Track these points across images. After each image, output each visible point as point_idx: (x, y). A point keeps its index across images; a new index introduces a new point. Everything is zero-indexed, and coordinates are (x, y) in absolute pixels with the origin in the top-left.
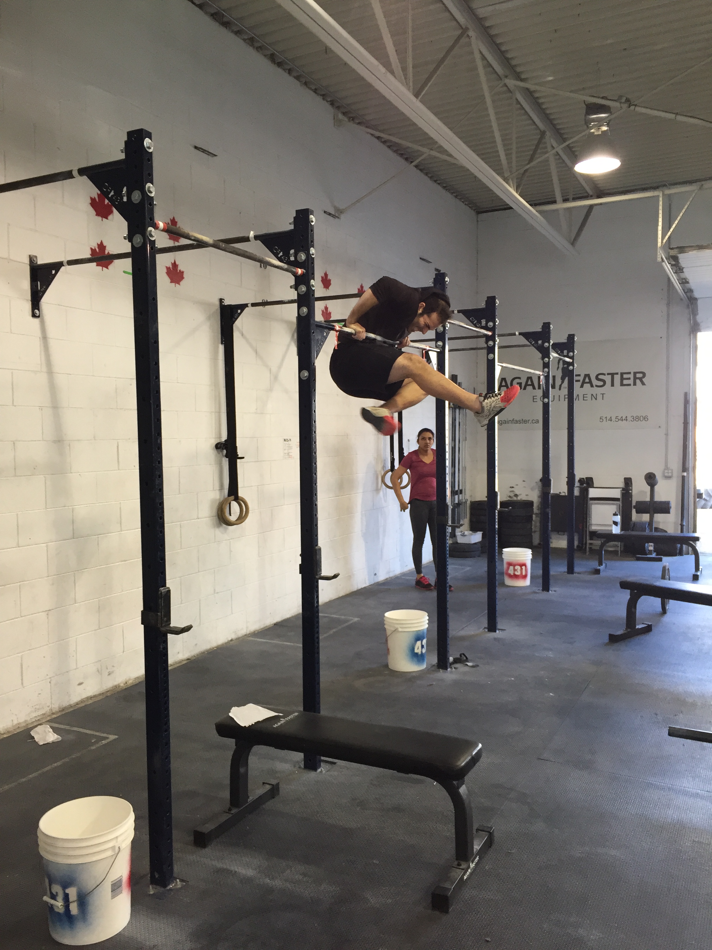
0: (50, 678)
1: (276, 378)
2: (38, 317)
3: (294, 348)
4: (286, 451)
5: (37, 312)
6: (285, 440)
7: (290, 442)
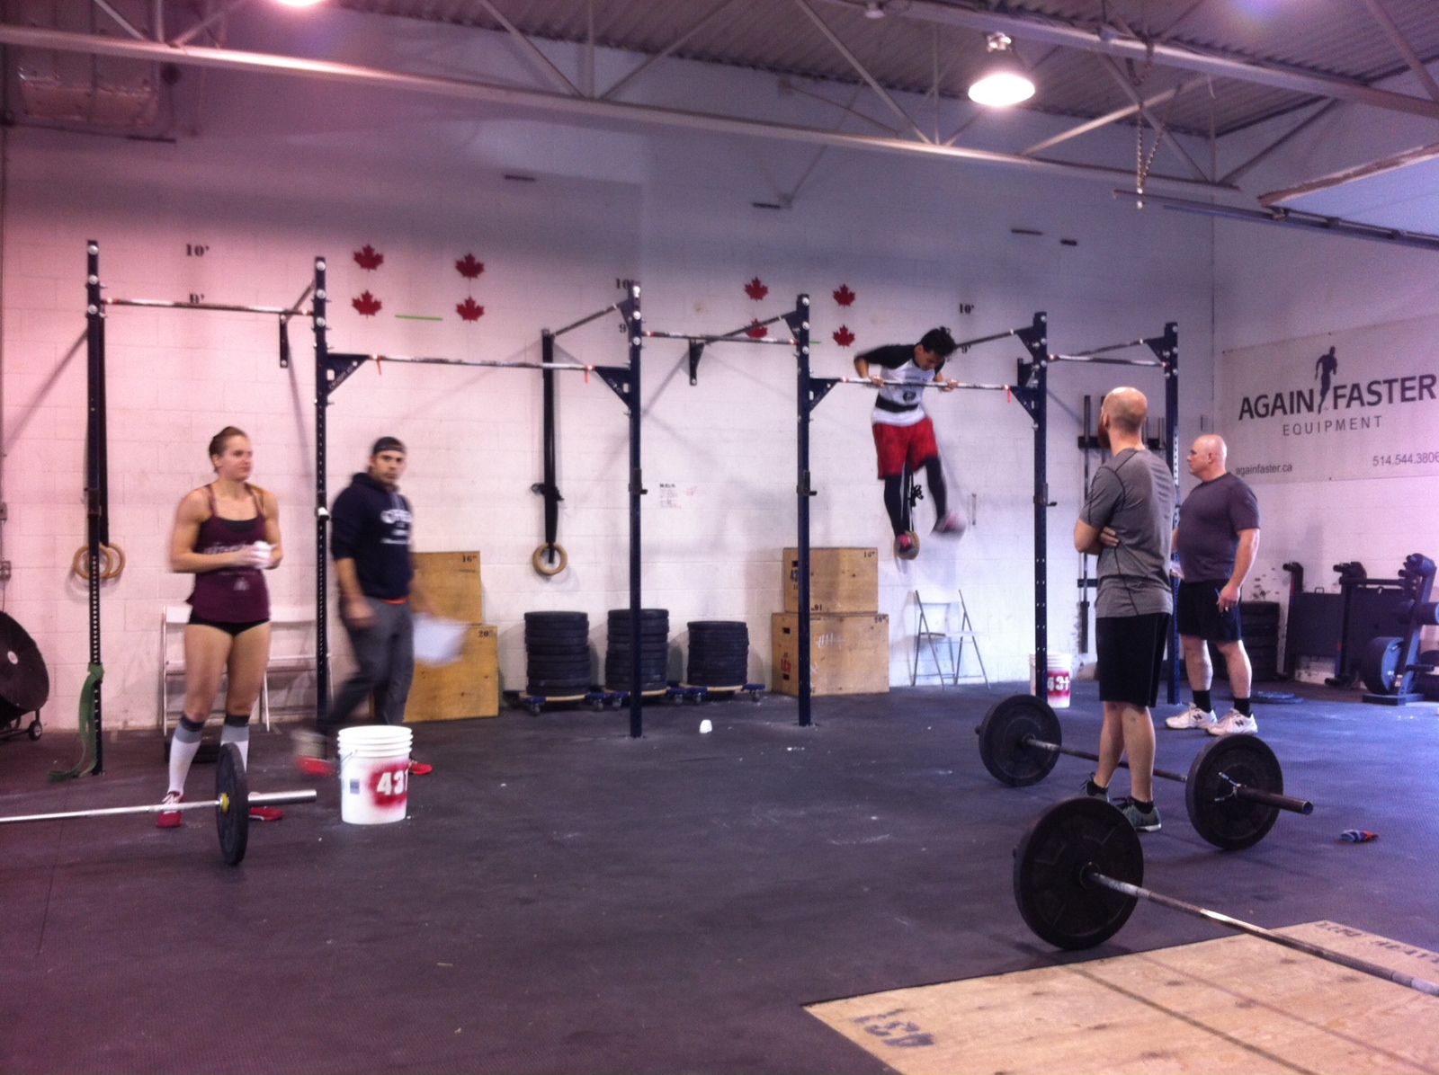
1: (646, 412)
2: (286, 366)
3: (684, 376)
4: (665, 499)
5: (284, 362)
6: (662, 486)
7: (672, 488)
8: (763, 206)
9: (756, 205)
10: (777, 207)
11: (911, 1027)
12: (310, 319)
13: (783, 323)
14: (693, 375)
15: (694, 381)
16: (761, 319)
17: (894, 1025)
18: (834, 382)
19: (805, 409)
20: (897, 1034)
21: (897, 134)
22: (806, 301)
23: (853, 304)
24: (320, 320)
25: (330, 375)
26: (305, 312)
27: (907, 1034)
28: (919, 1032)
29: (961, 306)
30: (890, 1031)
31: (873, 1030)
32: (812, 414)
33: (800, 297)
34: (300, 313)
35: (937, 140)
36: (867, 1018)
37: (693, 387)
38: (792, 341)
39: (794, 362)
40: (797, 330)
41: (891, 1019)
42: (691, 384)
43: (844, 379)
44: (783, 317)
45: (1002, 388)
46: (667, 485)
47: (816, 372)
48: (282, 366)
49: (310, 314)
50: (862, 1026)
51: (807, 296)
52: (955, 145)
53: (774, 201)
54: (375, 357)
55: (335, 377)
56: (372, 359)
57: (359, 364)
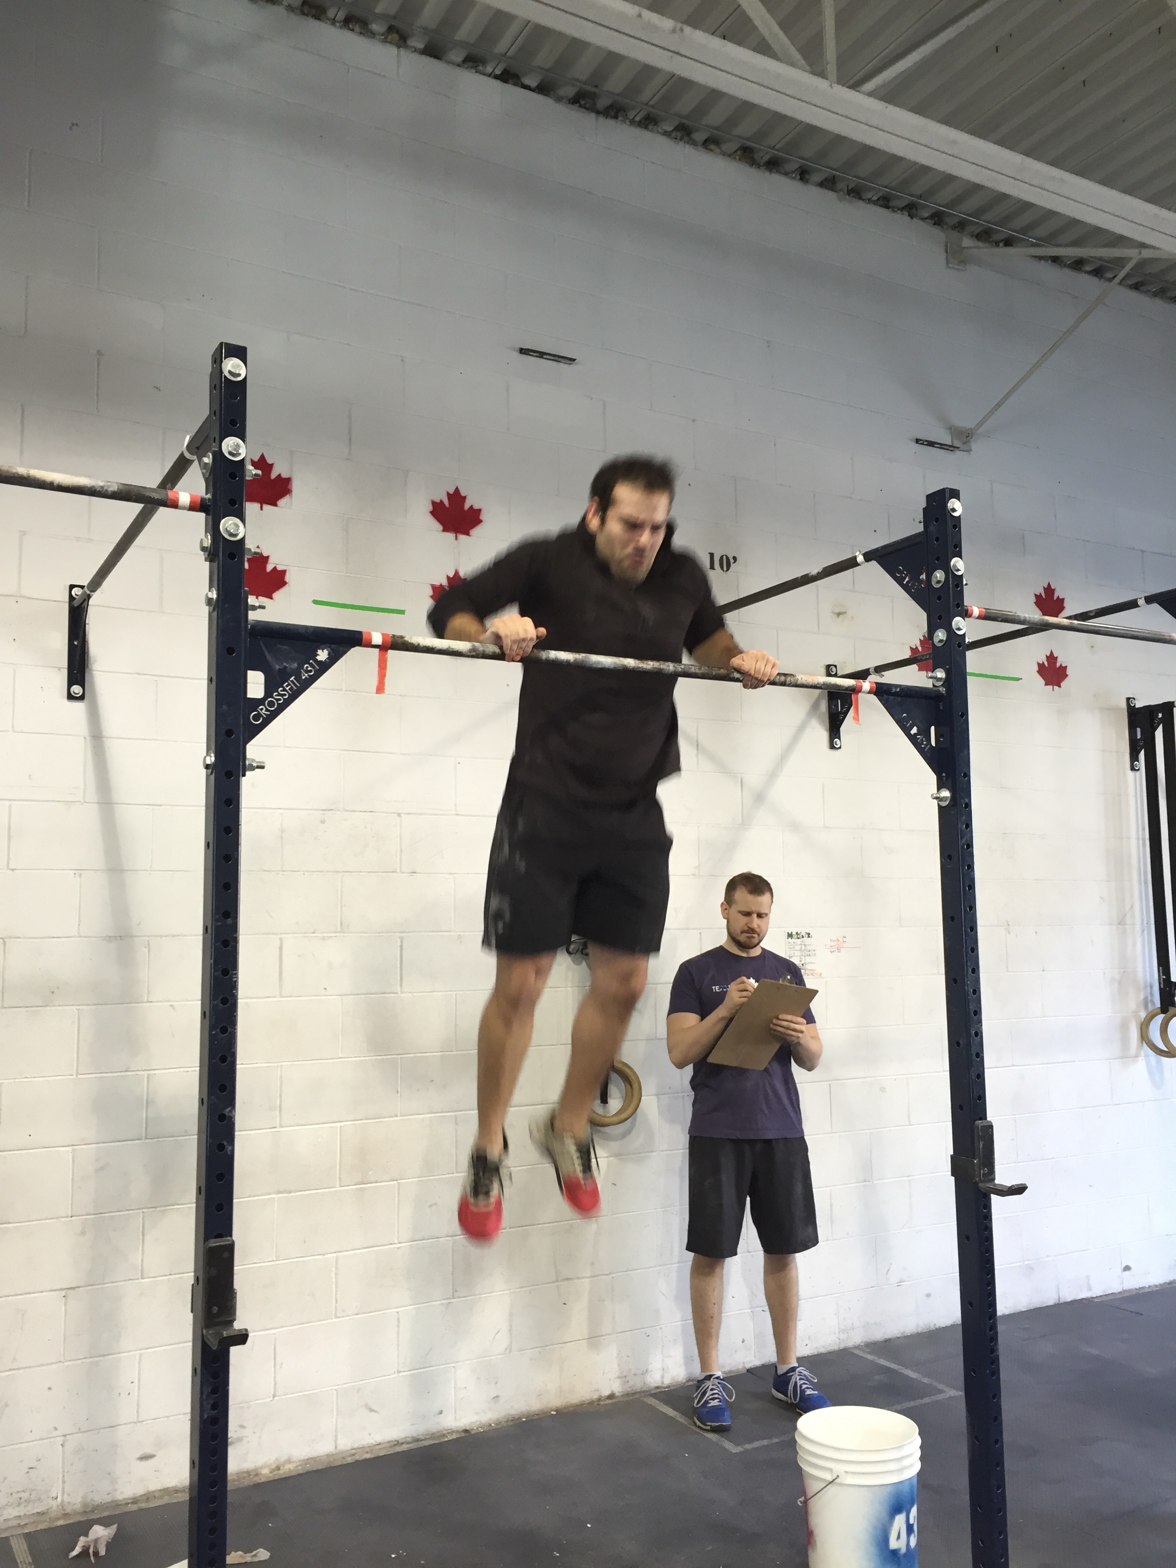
0: (64, 1436)
2: (82, 698)
3: (819, 732)
5: (77, 689)
6: (790, 935)
7: (807, 941)
8: (931, 444)
9: (917, 441)
10: (950, 448)
12: (200, 518)
15: (836, 742)
24: (228, 524)
25: (252, 683)
26: (184, 498)
34: (174, 505)
46: (799, 937)
48: (71, 697)
49: (197, 506)
53: (947, 440)
54: (377, 639)
55: (268, 692)
56: (369, 645)
57: (333, 659)
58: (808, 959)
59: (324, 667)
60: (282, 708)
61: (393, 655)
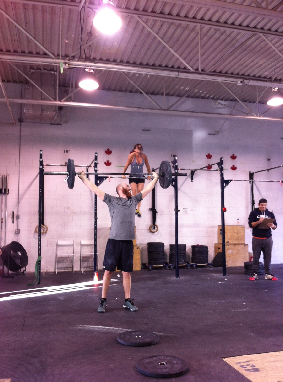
1: (179, 189)
3: (189, 179)
4: (185, 212)
6: (184, 209)
7: (187, 209)
8: (211, 134)
9: (208, 134)
10: (214, 134)
11: (253, 366)
12: (94, 168)
13: (216, 165)
14: (192, 179)
15: (192, 180)
16: (211, 164)
17: (248, 365)
18: (231, 181)
19: (223, 188)
20: (249, 368)
21: (247, 114)
22: (222, 159)
23: (236, 159)
24: (96, 168)
25: (98, 182)
26: (92, 166)
27: (252, 368)
28: (255, 368)
29: (267, 159)
30: (247, 367)
31: (242, 366)
32: (225, 189)
33: (221, 158)
34: (91, 167)
35: (259, 116)
36: (240, 363)
37: (192, 182)
38: (219, 170)
39: (220, 175)
40: (220, 167)
41: (247, 363)
42: (192, 181)
43: (234, 180)
44: (216, 163)
45: (279, 182)
46: (185, 209)
47: (226, 178)
49: (94, 167)
50: (239, 365)
51: (223, 158)
52: (263, 116)
53: (214, 133)
54: (109, 177)
55: (100, 182)
56: (109, 178)
57: (105, 179)
58: (187, 212)
59: (104, 180)
60: (101, 184)
61: (111, 178)
